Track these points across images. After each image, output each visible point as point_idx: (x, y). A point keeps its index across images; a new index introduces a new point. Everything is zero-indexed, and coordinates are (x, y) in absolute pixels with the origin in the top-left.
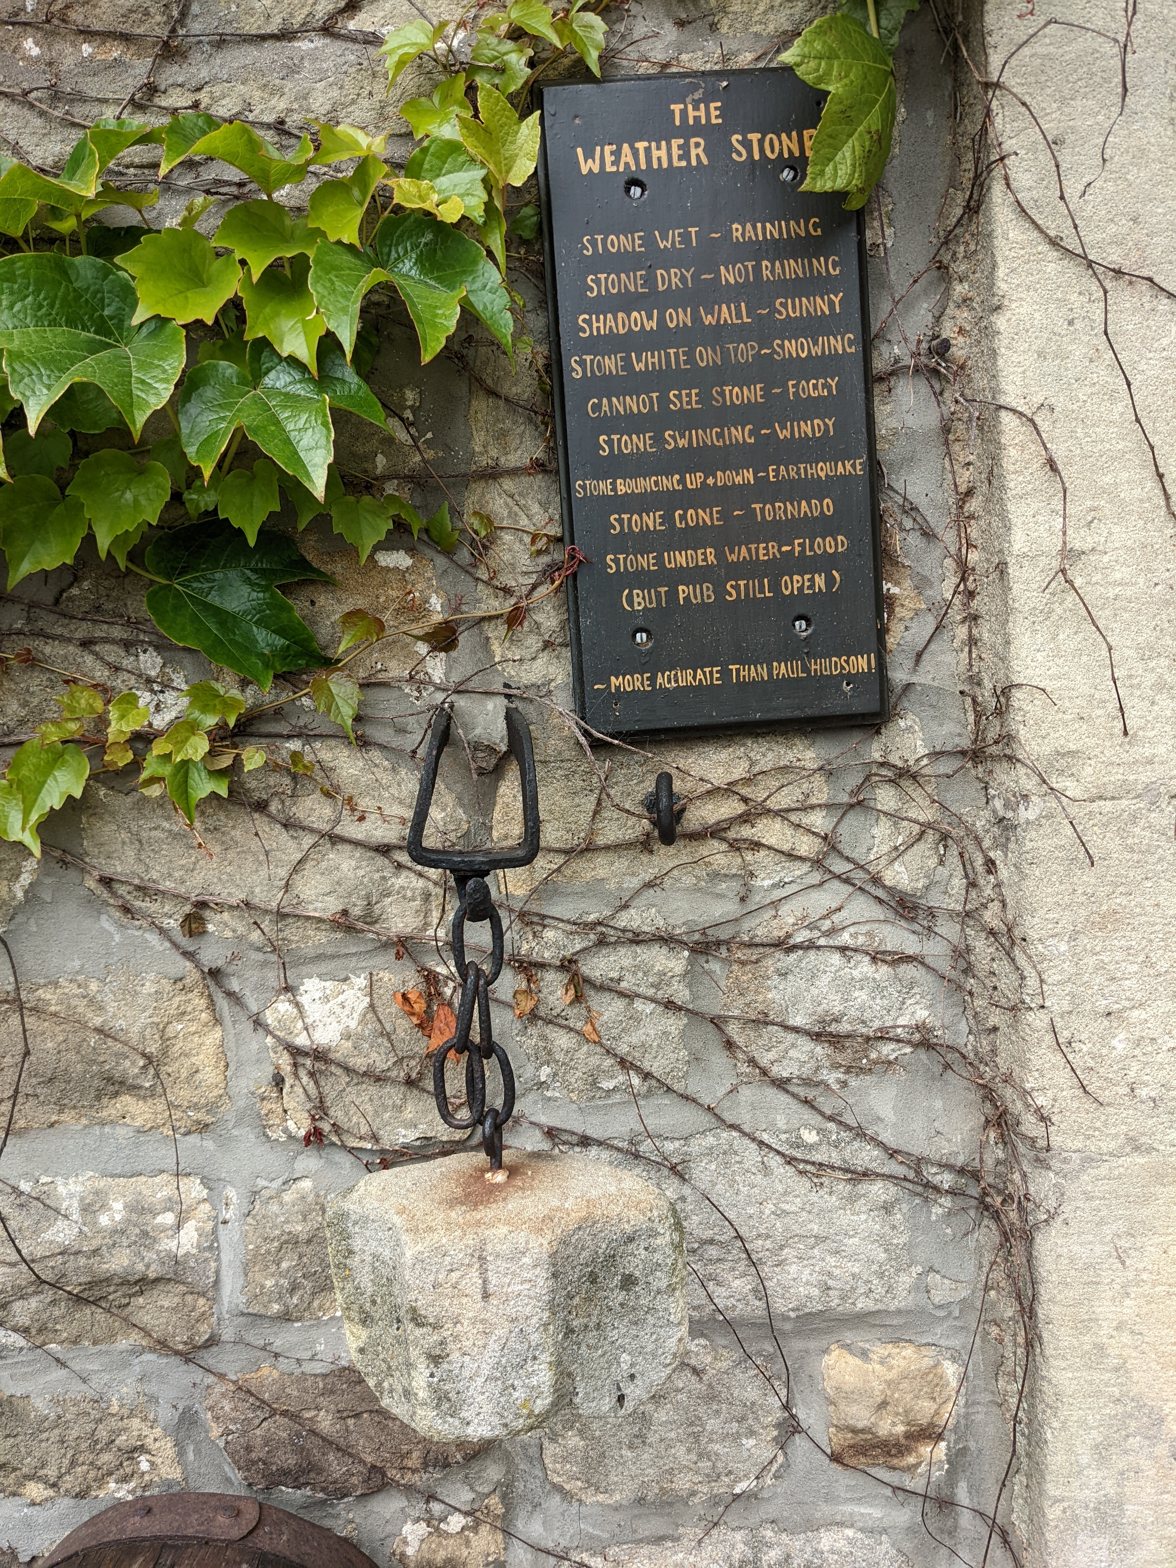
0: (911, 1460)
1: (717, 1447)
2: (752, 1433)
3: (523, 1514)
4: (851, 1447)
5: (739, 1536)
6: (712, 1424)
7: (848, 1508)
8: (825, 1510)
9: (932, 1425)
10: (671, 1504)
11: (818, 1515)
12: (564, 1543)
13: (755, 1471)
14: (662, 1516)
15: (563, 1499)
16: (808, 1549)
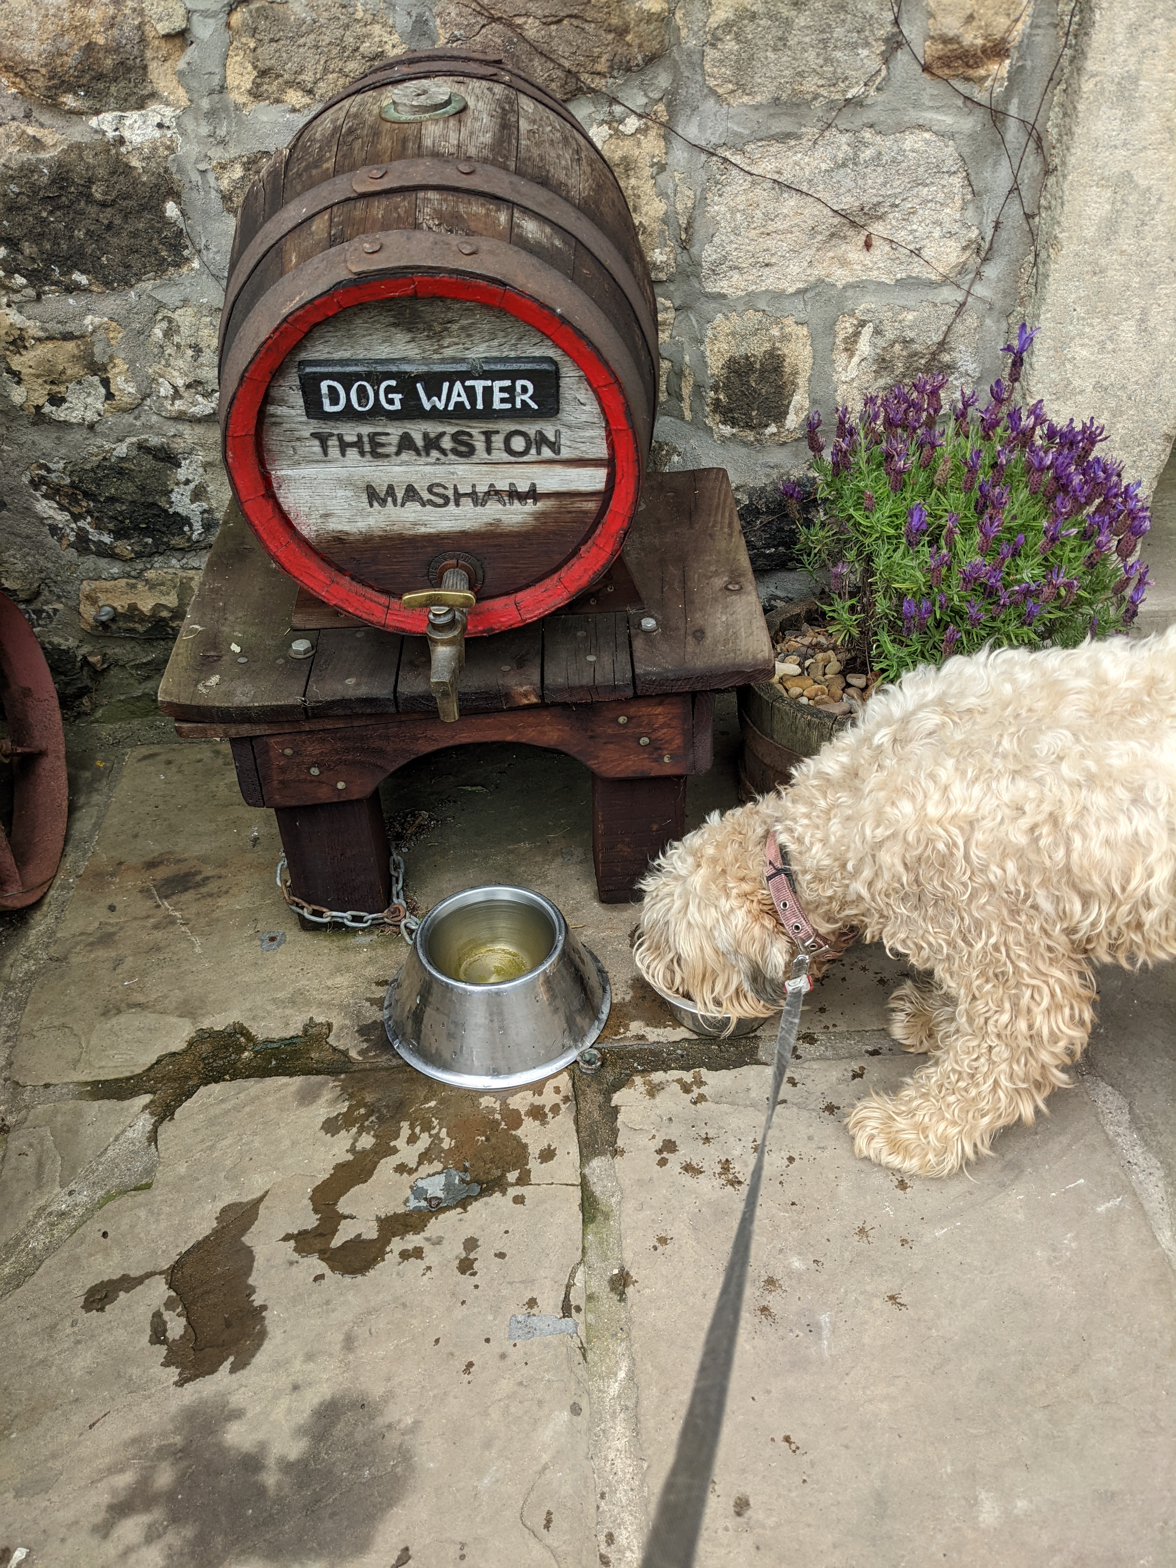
0: (982, 72)
1: (838, 54)
2: (867, 44)
3: (682, 119)
4: (940, 58)
5: (844, 139)
6: (839, 32)
7: (929, 115)
8: (913, 115)
9: (1003, 40)
10: (798, 105)
11: (907, 118)
12: (714, 140)
13: (864, 78)
14: (790, 115)
15: (717, 102)
16: (895, 148)
